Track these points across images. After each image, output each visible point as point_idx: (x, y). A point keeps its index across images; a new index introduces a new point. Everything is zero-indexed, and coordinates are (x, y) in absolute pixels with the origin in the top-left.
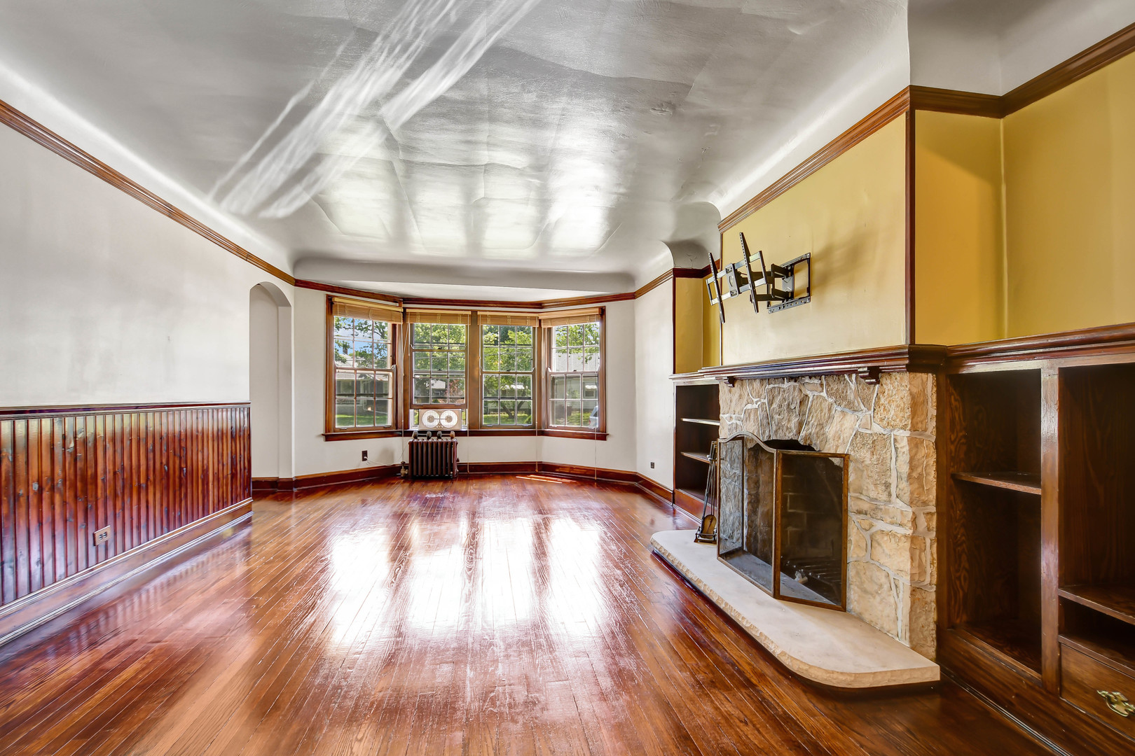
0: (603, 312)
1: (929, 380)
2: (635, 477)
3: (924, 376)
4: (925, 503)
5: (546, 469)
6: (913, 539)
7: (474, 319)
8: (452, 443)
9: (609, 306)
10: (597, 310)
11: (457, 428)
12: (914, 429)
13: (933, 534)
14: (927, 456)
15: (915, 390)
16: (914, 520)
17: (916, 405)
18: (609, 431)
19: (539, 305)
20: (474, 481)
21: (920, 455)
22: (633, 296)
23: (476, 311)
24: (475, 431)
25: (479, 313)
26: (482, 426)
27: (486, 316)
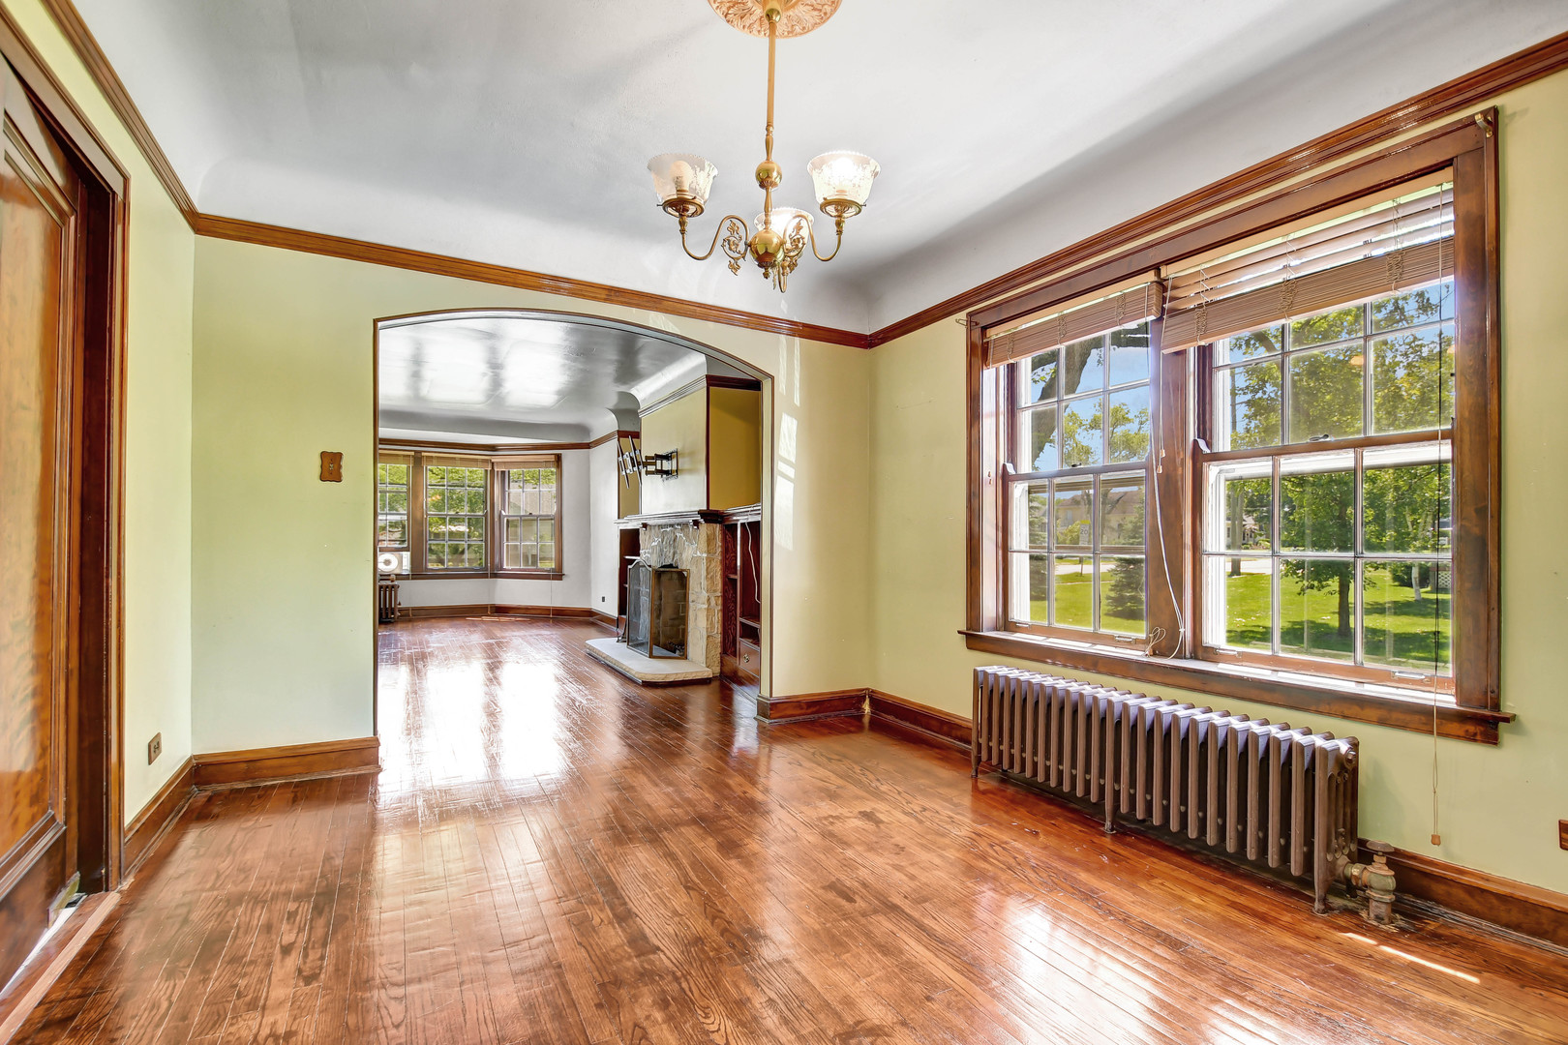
0: (559, 458)
1: (718, 527)
2: (590, 613)
3: (715, 525)
4: (715, 591)
5: (501, 610)
6: (708, 609)
7: (418, 461)
8: (393, 587)
9: (567, 454)
10: (553, 456)
11: (398, 572)
12: (708, 552)
13: (720, 608)
14: (716, 566)
15: (709, 533)
16: (709, 600)
17: (710, 540)
18: (565, 571)
19: (493, 448)
20: (420, 624)
21: (712, 566)
22: (588, 446)
23: (421, 452)
24: (418, 573)
25: (423, 454)
26: (427, 569)
27: (432, 457)
